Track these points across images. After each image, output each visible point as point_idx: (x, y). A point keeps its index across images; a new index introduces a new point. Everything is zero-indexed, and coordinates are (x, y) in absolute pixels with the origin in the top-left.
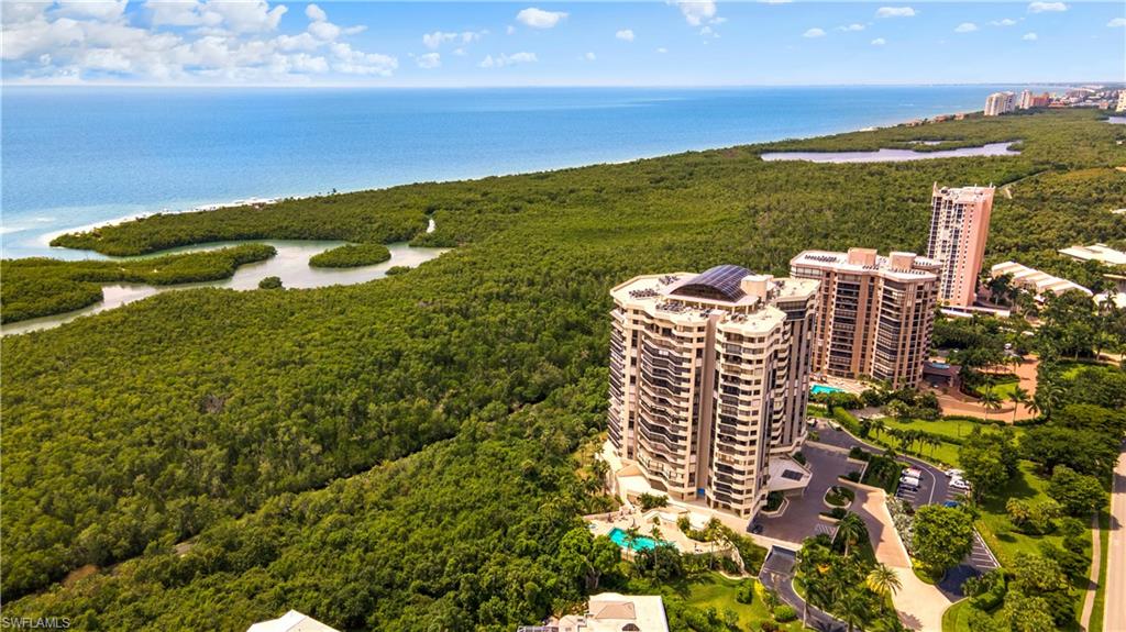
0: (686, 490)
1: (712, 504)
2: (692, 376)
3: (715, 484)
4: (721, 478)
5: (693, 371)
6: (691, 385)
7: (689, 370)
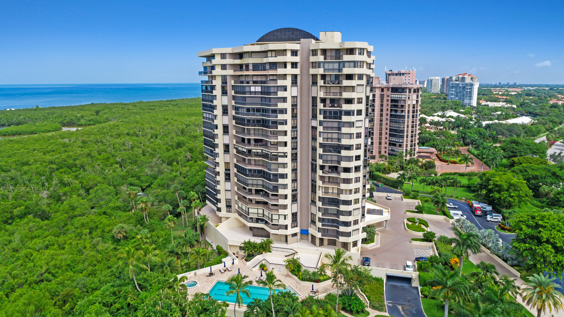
0: (290, 231)
1: (318, 242)
2: (288, 106)
3: (320, 220)
4: (325, 212)
5: (289, 100)
6: (288, 117)
7: (284, 100)
